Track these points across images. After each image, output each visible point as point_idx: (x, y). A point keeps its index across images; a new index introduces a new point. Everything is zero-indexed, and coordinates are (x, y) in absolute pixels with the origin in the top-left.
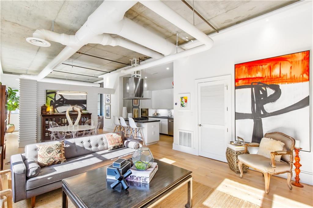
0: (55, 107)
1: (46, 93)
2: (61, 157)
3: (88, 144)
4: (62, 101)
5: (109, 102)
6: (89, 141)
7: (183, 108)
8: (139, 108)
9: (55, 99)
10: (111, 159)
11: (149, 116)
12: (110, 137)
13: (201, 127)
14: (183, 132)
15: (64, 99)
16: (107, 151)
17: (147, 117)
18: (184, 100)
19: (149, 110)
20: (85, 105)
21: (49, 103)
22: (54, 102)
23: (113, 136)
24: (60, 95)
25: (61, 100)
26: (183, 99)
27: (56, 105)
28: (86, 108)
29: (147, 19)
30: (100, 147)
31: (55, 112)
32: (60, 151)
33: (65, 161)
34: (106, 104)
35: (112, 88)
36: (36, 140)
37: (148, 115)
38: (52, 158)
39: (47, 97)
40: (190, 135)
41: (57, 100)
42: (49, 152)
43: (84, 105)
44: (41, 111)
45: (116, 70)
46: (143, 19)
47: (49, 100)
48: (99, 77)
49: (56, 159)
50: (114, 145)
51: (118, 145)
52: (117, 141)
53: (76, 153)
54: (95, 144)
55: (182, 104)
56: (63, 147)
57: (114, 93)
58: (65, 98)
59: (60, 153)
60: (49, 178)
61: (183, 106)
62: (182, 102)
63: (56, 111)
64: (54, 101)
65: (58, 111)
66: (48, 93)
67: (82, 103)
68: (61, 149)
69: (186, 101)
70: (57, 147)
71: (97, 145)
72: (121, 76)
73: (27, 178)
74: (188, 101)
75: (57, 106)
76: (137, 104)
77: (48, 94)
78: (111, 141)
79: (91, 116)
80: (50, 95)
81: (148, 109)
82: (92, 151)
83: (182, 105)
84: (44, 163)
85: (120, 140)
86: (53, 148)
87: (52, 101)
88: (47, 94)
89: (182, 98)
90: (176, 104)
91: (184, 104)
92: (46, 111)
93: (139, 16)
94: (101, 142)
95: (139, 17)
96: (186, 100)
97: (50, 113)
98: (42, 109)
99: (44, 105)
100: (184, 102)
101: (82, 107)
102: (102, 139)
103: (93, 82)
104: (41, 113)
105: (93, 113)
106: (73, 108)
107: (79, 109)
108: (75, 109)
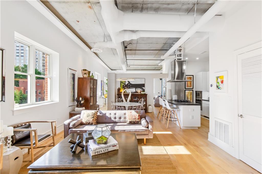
2: (93, 121)
3: (114, 116)
4: (129, 85)
6: (115, 114)
7: (219, 90)
8: (193, 90)
10: (119, 130)
11: (203, 99)
12: (129, 113)
13: (243, 118)
14: (219, 121)
15: (130, 84)
16: (126, 124)
17: (200, 100)
19: (203, 93)
21: (122, 86)
23: (132, 113)
24: (128, 81)
26: (219, 79)
27: (126, 87)
28: (144, 90)
29: (153, 4)
30: (122, 120)
32: (94, 117)
33: (95, 124)
34: (164, 87)
35: (167, 73)
37: (201, 98)
38: (88, 120)
40: (226, 127)
41: (126, 84)
42: (88, 116)
43: (143, 88)
46: (149, 5)
48: (159, 65)
49: (90, 121)
50: (130, 120)
51: (134, 121)
52: (134, 118)
53: (105, 121)
54: (119, 117)
55: (218, 85)
56: (96, 115)
57: (168, 77)
58: (131, 83)
59: (93, 118)
60: (78, 132)
61: (218, 88)
62: (218, 82)
64: (124, 85)
67: (141, 86)
68: (94, 116)
70: (92, 114)
71: (120, 118)
73: (70, 128)
74: (224, 82)
76: (191, 87)
78: (129, 117)
79: (147, 96)
81: (201, 92)
82: (116, 121)
84: (84, 122)
85: (137, 117)
86: (90, 114)
87: (123, 85)
89: (217, 78)
90: (211, 86)
91: (220, 85)
92: (120, 92)
93: (143, 5)
94: (124, 116)
95: (145, 6)
96: (222, 80)
98: (118, 90)
99: (119, 88)
100: (220, 82)
101: (142, 89)
102: (125, 114)
103: (160, 70)
104: (117, 93)
105: (149, 94)
106: (136, 90)
107: (139, 90)
108: (137, 91)
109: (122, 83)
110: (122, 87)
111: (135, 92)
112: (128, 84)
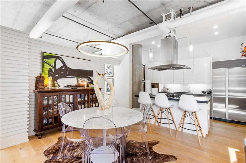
0: (55, 79)
1: (43, 56)
4: (63, 71)
5: (112, 75)
8: (144, 82)
9: (54, 67)
15: (67, 68)
20: (91, 78)
21: (47, 71)
22: (54, 72)
24: (62, 61)
25: (63, 69)
27: (57, 75)
28: (93, 81)
31: (54, 86)
36: (28, 132)
39: (44, 62)
41: (57, 68)
44: (35, 85)
45: (123, 36)
47: (47, 67)
57: (120, 64)
58: (69, 66)
63: (56, 84)
64: (53, 69)
65: (59, 85)
66: (45, 57)
67: (88, 74)
72: (130, 43)
75: (58, 78)
76: (143, 78)
77: (46, 59)
80: (48, 60)
87: (50, 70)
88: (43, 59)
92: (43, 85)
97: (48, 87)
98: (36, 81)
99: (41, 74)
101: (89, 80)
104: (34, 88)
106: (78, 81)
107: (84, 82)
108: (80, 82)
109: (45, 65)
110: (47, 73)
111: (76, 86)
112: (62, 67)
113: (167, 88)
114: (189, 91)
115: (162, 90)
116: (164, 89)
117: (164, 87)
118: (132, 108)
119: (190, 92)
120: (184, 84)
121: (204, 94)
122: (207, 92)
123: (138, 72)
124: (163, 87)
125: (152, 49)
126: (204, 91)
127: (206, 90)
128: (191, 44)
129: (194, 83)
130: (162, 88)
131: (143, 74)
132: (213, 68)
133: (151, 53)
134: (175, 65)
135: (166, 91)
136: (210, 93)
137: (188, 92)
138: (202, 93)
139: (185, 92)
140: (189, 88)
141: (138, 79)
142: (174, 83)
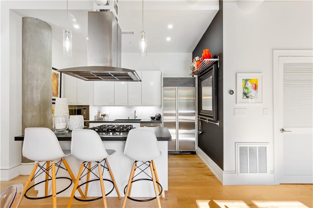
11: (90, 120)
13: (284, 133)
14: (248, 146)
18: (249, 85)
19: (90, 108)
26: (248, 82)
37: (87, 119)
40: (263, 150)
55: (246, 92)
61: (247, 97)
62: (246, 88)
69: (256, 88)
74: (259, 87)
76: (57, 96)
81: (87, 107)
83: (245, 94)
89: (246, 81)
90: (232, 92)
91: (250, 92)
96: (255, 85)
100: (250, 88)
113: (104, 113)
114: (135, 117)
115: (95, 117)
116: (99, 115)
117: (99, 112)
118: (22, 162)
119: (137, 118)
120: (129, 106)
121: (153, 121)
122: (156, 117)
123: (39, 82)
124: (97, 112)
125: (71, 32)
126: (152, 116)
127: (155, 114)
128: (143, 37)
129: (142, 105)
130: (96, 114)
131: (57, 88)
132: (164, 86)
133: (67, 39)
134: (117, 68)
135: (102, 119)
136: (159, 118)
137: (134, 119)
138: (150, 120)
139: (130, 119)
140: (135, 112)
141: (39, 96)
142: (114, 106)
